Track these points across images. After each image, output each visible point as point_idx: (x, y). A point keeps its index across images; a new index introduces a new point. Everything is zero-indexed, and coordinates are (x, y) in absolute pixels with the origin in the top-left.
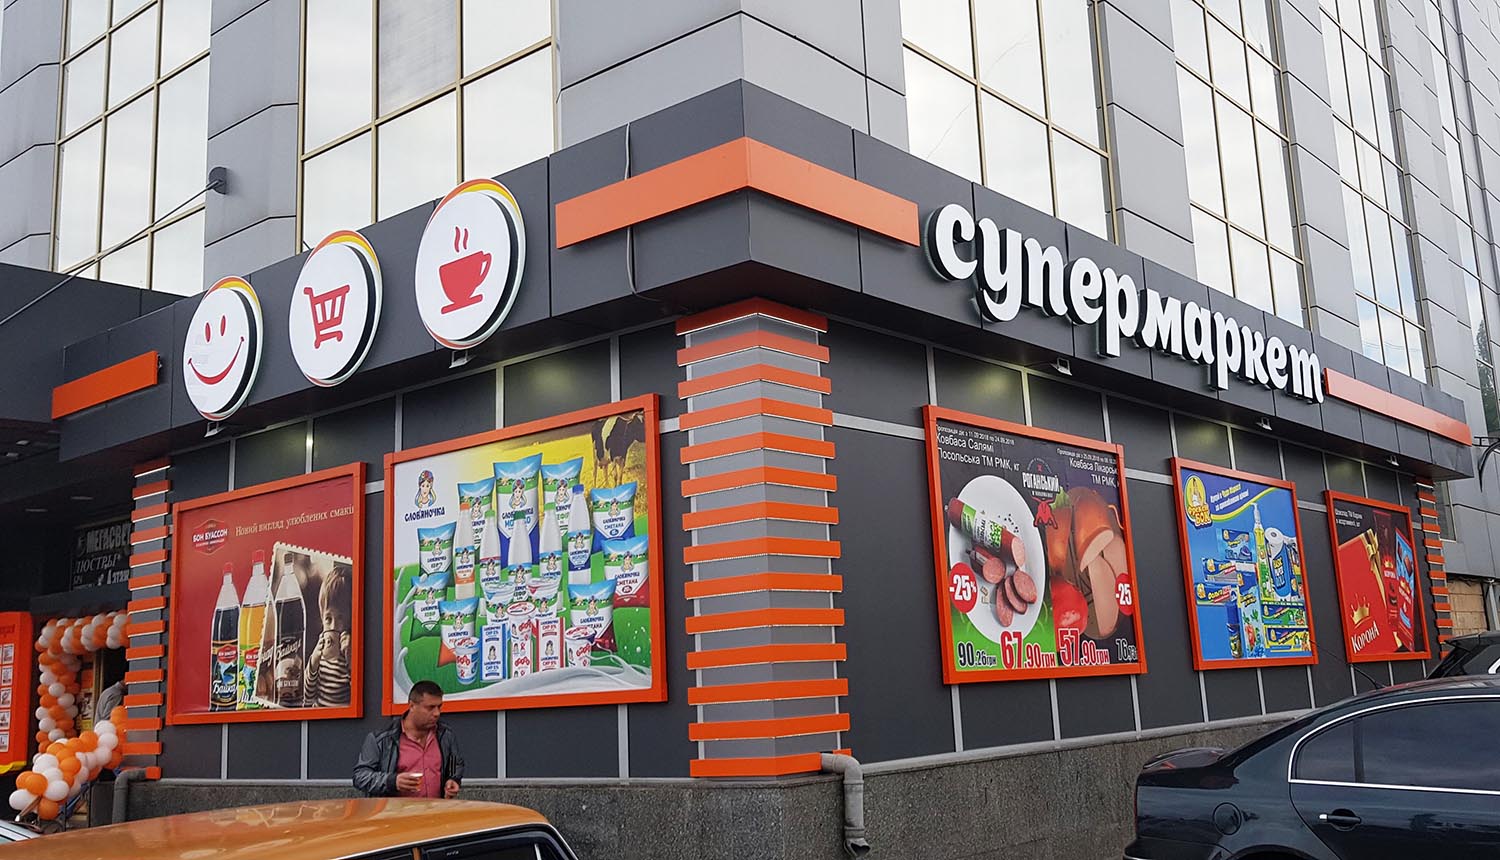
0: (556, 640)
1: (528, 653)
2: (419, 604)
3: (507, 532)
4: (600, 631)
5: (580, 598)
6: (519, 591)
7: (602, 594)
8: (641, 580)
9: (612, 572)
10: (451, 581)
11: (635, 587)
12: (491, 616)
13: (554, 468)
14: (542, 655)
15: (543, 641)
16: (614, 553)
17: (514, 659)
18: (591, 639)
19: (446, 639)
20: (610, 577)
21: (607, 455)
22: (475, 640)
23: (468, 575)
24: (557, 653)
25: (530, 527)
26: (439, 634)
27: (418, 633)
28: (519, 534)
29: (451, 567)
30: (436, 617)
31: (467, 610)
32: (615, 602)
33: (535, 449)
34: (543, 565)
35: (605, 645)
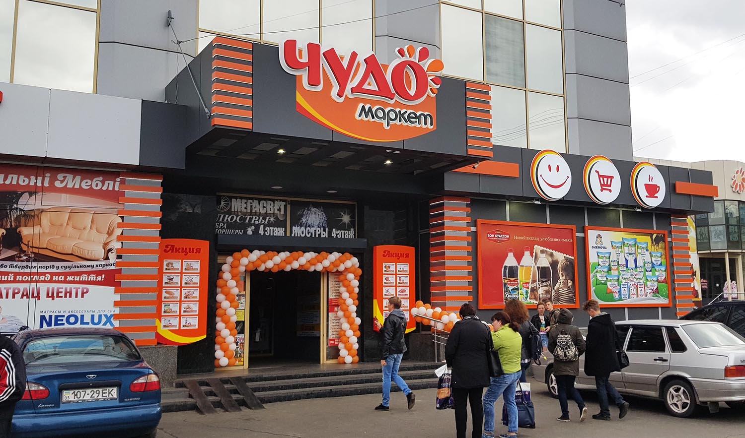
0: (643, 289)
1: (635, 292)
2: (598, 275)
3: (627, 258)
4: (655, 288)
5: (649, 279)
6: (632, 275)
7: (655, 279)
8: (664, 277)
9: (657, 274)
10: (610, 269)
11: (663, 278)
12: (623, 281)
13: (640, 243)
14: (639, 293)
15: (639, 289)
16: (657, 269)
17: (631, 294)
18: (653, 290)
19: (609, 286)
20: (657, 275)
21: (654, 243)
22: (619, 287)
23: (616, 268)
24: (644, 293)
25: (634, 258)
26: (606, 284)
27: (598, 283)
28: (631, 259)
29: (610, 265)
30: (605, 279)
31: (616, 278)
32: (658, 281)
33: (635, 237)
34: (638, 269)
35: (656, 292)
